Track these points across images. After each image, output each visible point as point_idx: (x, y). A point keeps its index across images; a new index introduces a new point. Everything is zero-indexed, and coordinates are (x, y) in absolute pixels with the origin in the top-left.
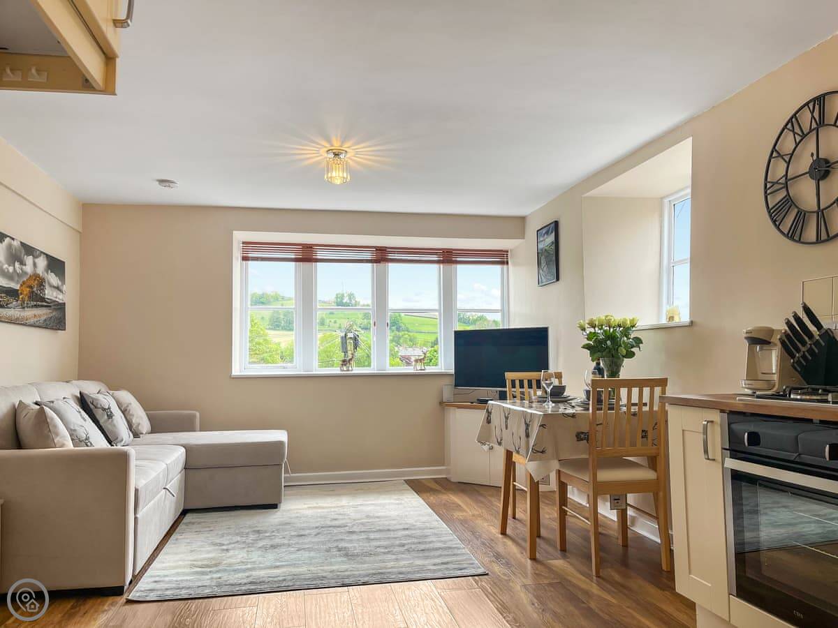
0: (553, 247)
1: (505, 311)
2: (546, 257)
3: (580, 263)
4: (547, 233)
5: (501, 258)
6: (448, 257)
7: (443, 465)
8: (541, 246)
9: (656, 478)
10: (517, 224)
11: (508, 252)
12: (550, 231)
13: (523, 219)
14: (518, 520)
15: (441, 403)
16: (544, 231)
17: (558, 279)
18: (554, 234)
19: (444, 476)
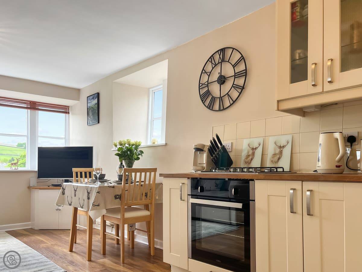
0: (96, 106)
1: (67, 139)
2: (92, 111)
3: (111, 115)
4: (93, 98)
5: (65, 110)
6: (33, 106)
7: (30, 221)
8: (89, 105)
9: (150, 214)
10: (75, 93)
11: (69, 107)
12: (95, 98)
13: (79, 90)
14: (77, 244)
15: (29, 188)
16: (91, 97)
17: (99, 122)
18: (97, 99)
19: (30, 227)
